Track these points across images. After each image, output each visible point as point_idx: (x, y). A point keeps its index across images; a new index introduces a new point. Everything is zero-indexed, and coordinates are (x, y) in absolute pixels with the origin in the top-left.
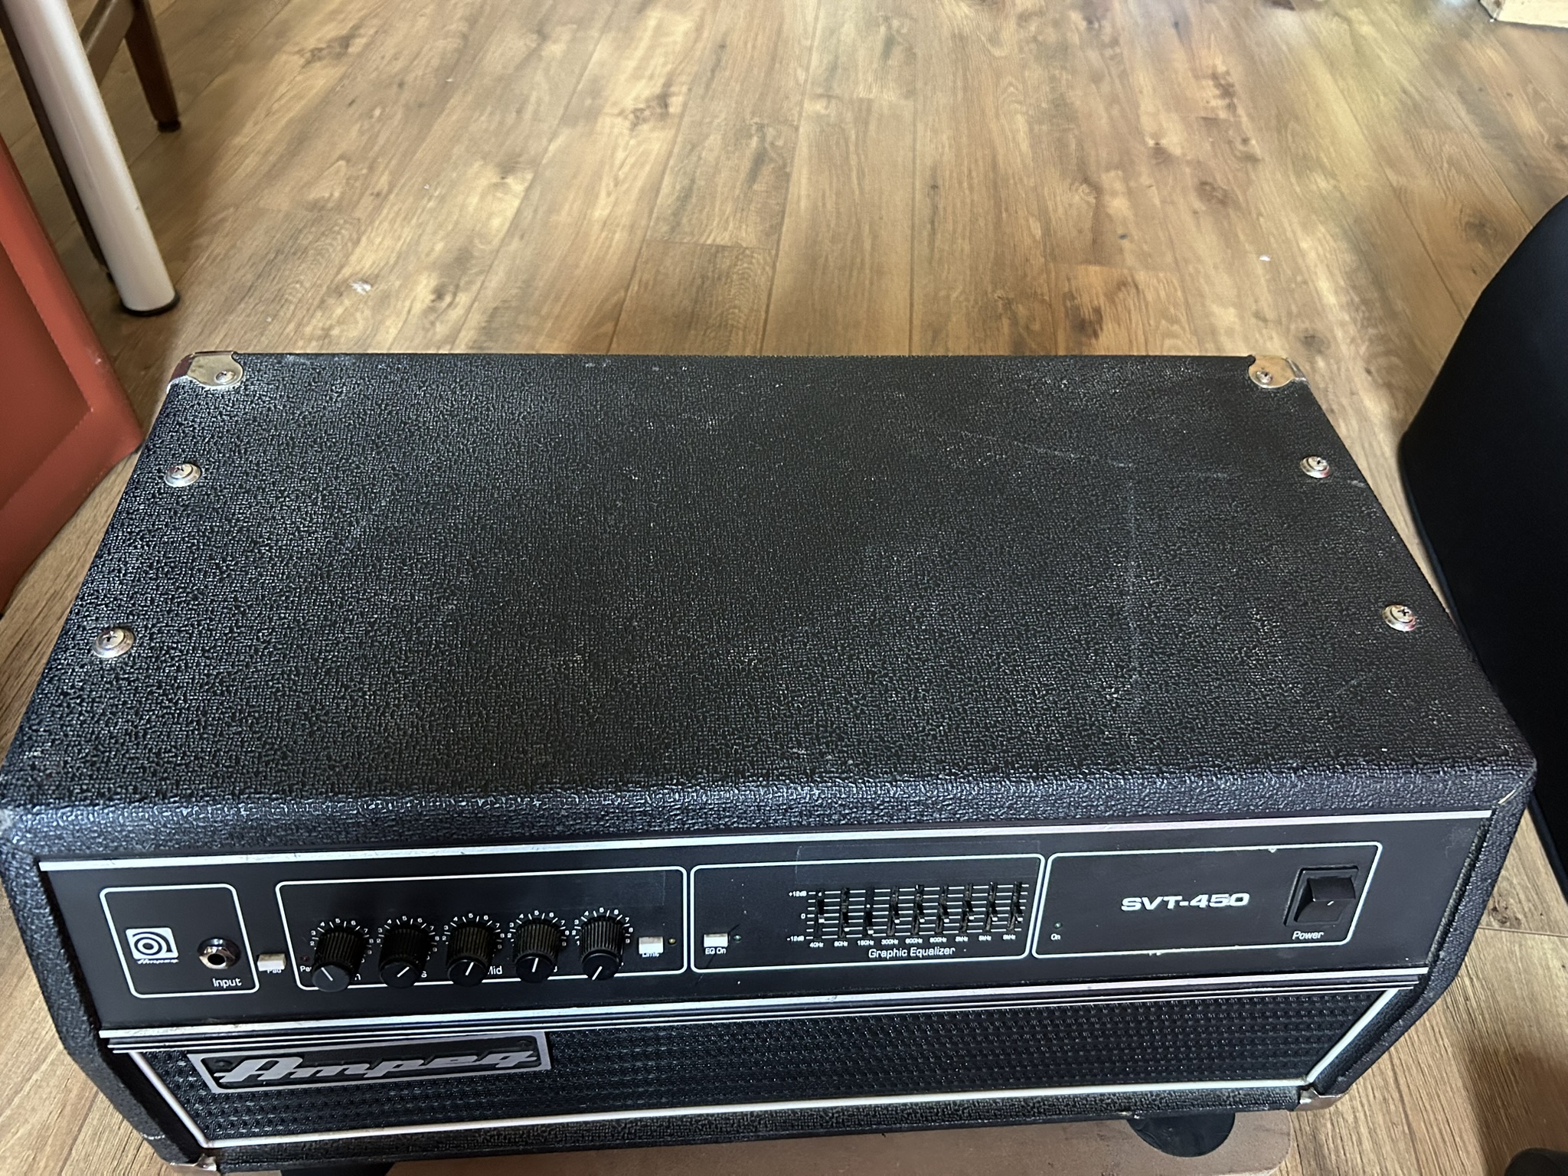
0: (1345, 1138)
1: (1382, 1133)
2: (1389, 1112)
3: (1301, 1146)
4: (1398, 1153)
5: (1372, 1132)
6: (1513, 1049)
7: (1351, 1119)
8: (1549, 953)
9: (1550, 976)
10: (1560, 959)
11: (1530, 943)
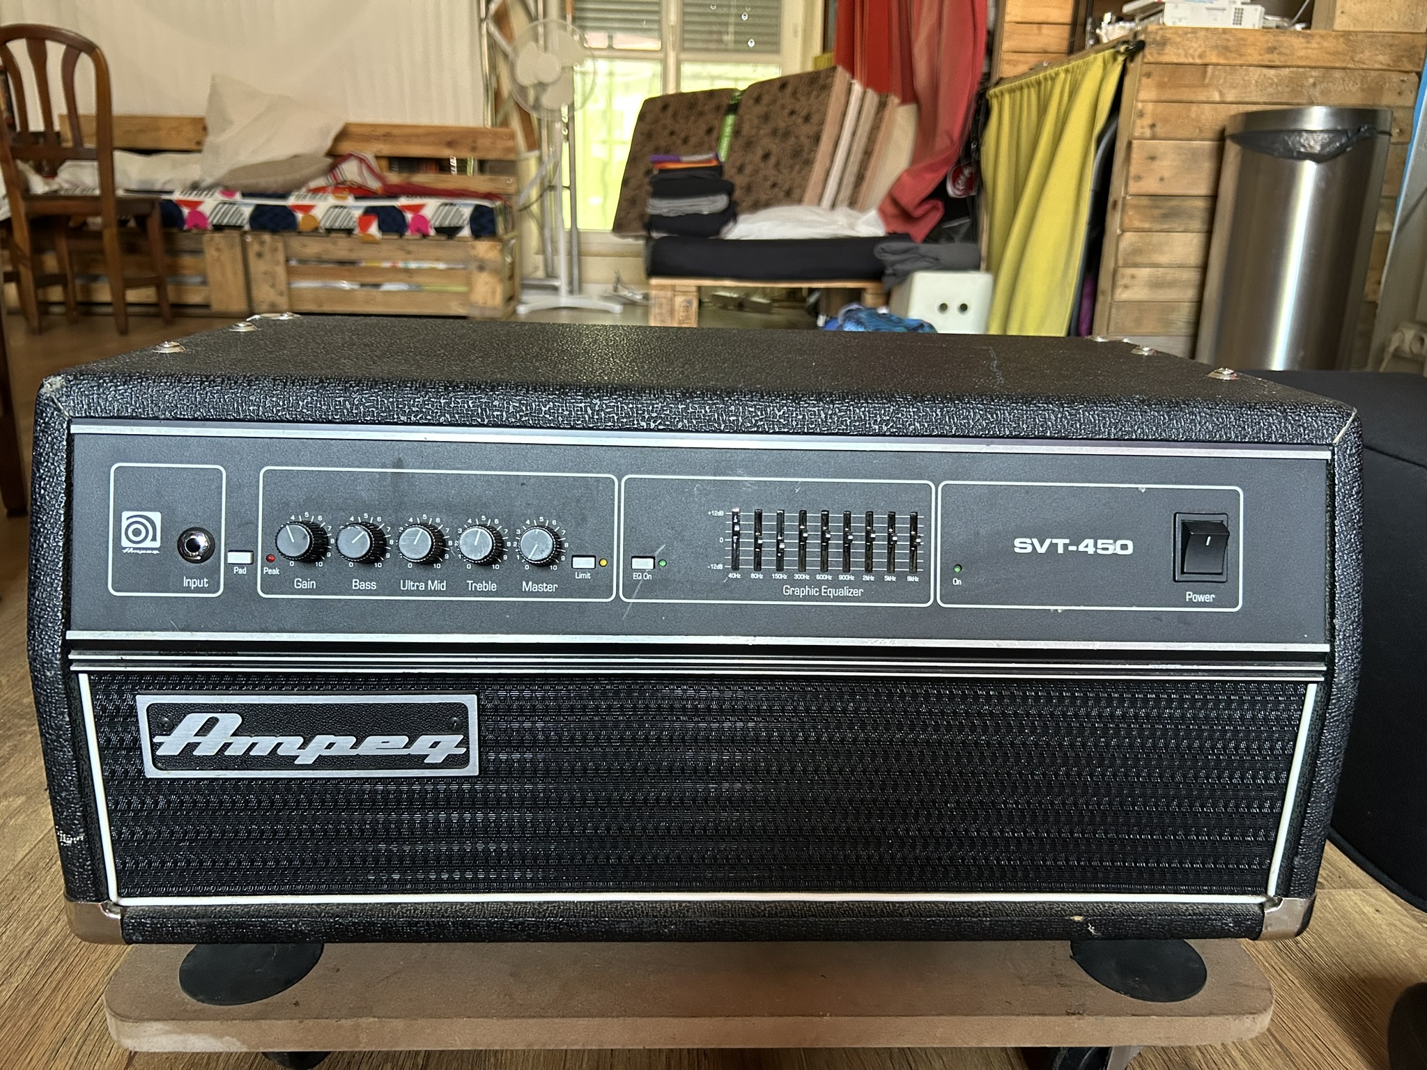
6: (1357, 975)
8: (1359, 903)
9: (1369, 919)
10: (1372, 905)
11: (1338, 897)
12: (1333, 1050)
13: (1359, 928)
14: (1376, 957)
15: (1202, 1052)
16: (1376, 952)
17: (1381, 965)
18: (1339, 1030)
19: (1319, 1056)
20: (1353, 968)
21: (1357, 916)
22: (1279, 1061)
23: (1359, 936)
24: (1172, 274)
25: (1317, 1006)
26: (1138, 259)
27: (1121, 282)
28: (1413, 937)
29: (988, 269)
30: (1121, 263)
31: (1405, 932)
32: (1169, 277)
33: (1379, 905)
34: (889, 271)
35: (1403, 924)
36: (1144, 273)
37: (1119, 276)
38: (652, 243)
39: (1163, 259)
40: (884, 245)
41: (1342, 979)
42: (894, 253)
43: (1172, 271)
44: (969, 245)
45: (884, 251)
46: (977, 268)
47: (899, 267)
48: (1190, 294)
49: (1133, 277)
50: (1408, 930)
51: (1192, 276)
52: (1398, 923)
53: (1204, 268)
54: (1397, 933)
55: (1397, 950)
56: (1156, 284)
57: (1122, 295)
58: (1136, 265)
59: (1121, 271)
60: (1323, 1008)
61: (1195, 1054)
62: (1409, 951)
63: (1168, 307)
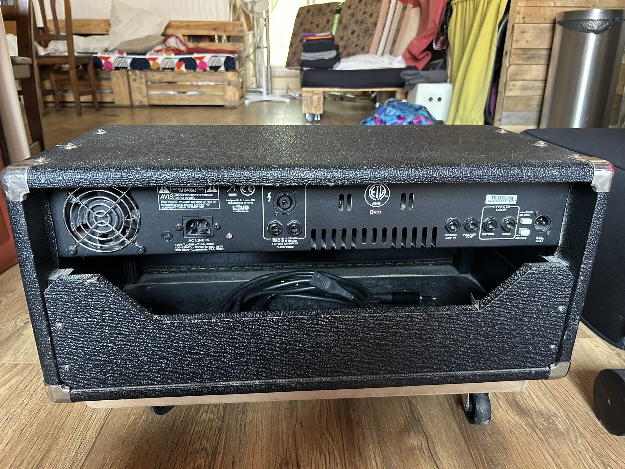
0: (527, 399)
1: (542, 397)
2: (542, 390)
3: (510, 403)
4: (550, 402)
5: (537, 397)
6: (585, 369)
7: (528, 394)
8: (589, 343)
9: (593, 350)
10: (594, 344)
11: (581, 341)
12: (573, 396)
13: (588, 353)
14: (594, 363)
15: (521, 396)
16: (594, 361)
17: (596, 366)
18: (576, 389)
19: (567, 398)
20: (584, 367)
21: (588, 348)
22: (551, 399)
23: (588, 355)
24: (531, 84)
25: (568, 380)
26: (516, 77)
27: (508, 88)
28: (610, 356)
29: (451, 82)
30: (508, 79)
31: (607, 354)
32: (530, 85)
33: (597, 344)
34: (407, 83)
35: (606, 351)
36: (519, 83)
37: (507, 85)
38: (303, 72)
39: (527, 77)
40: (405, 72)
41: (579, 371)
42: (409, 75)
43: (531, 82)
44: (442, 71)
45: (405, 75)
46: (446, 81)
47: (411, 82)
48: (539, 92)
49: (514, 85)
50: (608, 354)
51: (541, 84)
52: (604, 351)
53: (546, 81)
54: (603, 355)
55: (603, 361)
56: (524, 88)
57: (508, 93)
58: (515, 80)
59: (508, 83)
60: (570, 381)
61: (518, 396)
62: (607, 361)
63: (529, 98)
